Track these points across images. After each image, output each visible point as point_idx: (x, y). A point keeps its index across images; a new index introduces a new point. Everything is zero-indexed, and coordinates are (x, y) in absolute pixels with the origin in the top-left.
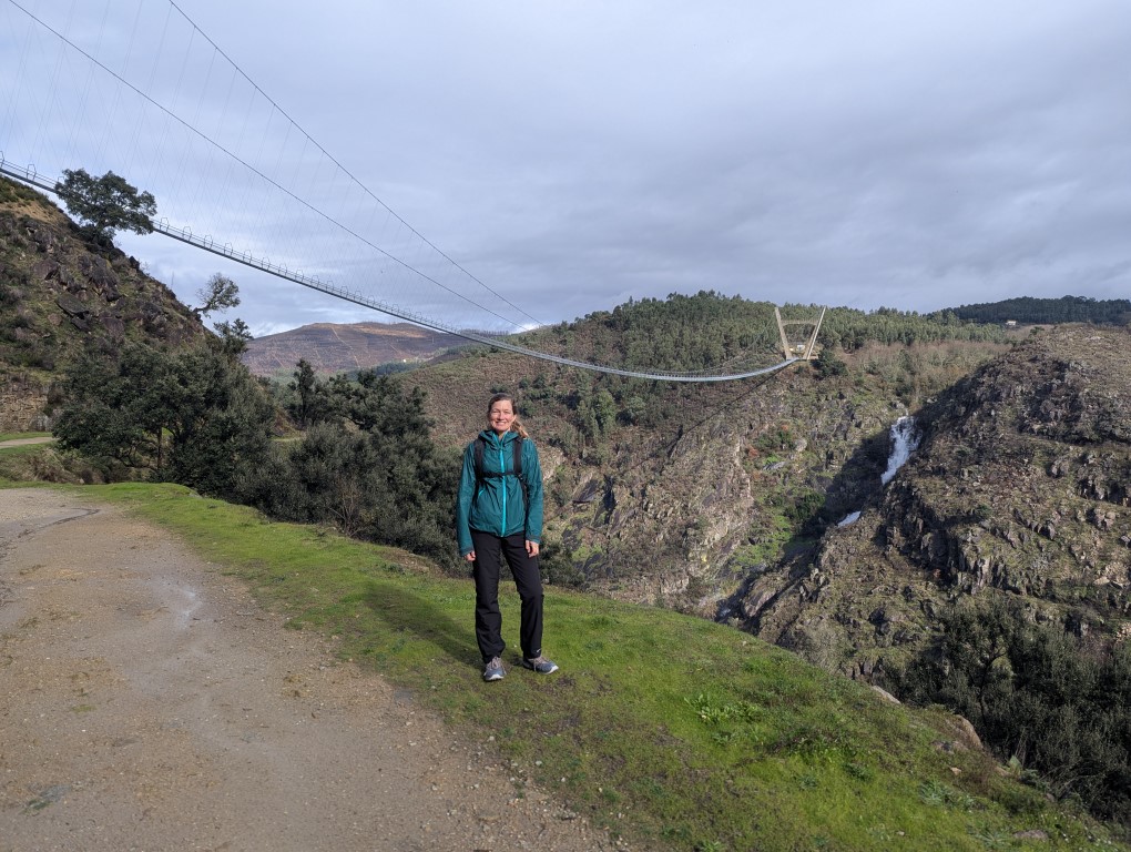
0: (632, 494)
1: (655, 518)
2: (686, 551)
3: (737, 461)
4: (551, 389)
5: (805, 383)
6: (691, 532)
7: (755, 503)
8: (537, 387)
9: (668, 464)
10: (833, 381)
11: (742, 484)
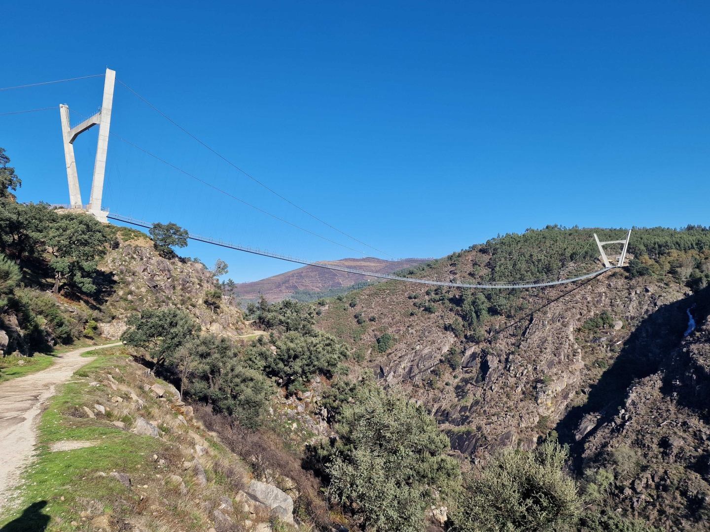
0: (500, 361)
1: (515, 377)
2: (536, 399)
3: (571, 337)
4: (447, 294)
5: (620, 283)
6: (539, 385)
7: (585, 365)
8: (437, 294)
9: (523, 341)
10: (640, 279)
11: (575, 353)
